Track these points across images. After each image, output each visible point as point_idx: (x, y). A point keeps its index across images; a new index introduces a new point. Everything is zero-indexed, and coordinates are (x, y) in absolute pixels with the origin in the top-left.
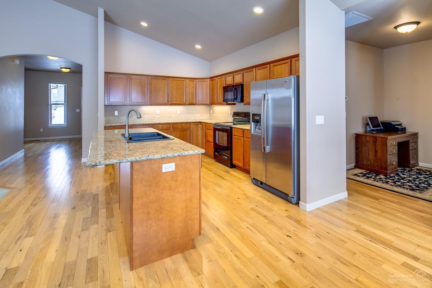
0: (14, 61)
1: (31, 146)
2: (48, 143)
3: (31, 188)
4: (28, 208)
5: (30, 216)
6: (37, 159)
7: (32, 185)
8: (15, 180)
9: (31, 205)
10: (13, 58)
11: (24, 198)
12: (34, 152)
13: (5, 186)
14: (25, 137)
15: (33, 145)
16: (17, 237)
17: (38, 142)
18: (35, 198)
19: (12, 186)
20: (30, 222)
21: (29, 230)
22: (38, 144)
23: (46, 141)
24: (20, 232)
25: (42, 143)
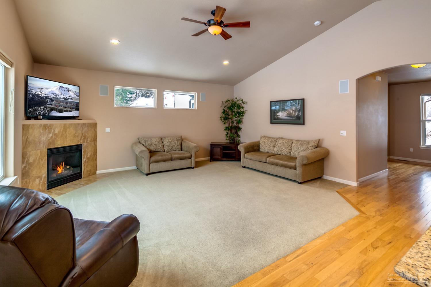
0: (375, 79)
1: (396, 167)
2: (418, 167)
3: (378, 221)
4: (366, 248)
5: (365, 261)
6: (398, 185)
7: (381, 218)
8: (368, 204)
9: (371, 245)
10: (373, 75)
11: (367, 231)
12: (397, 175)
13: (358, 206)
14: (389, 154)
15: (399, 166)
16: (343, 281)
17: (406, 163)
18: (378, 238)
19: (363, 209)
20: (362, 270)
21: (357, 280)
22: (405, 166)
23: (416, 164)
24: (347, 275)
25: (410, 166)
